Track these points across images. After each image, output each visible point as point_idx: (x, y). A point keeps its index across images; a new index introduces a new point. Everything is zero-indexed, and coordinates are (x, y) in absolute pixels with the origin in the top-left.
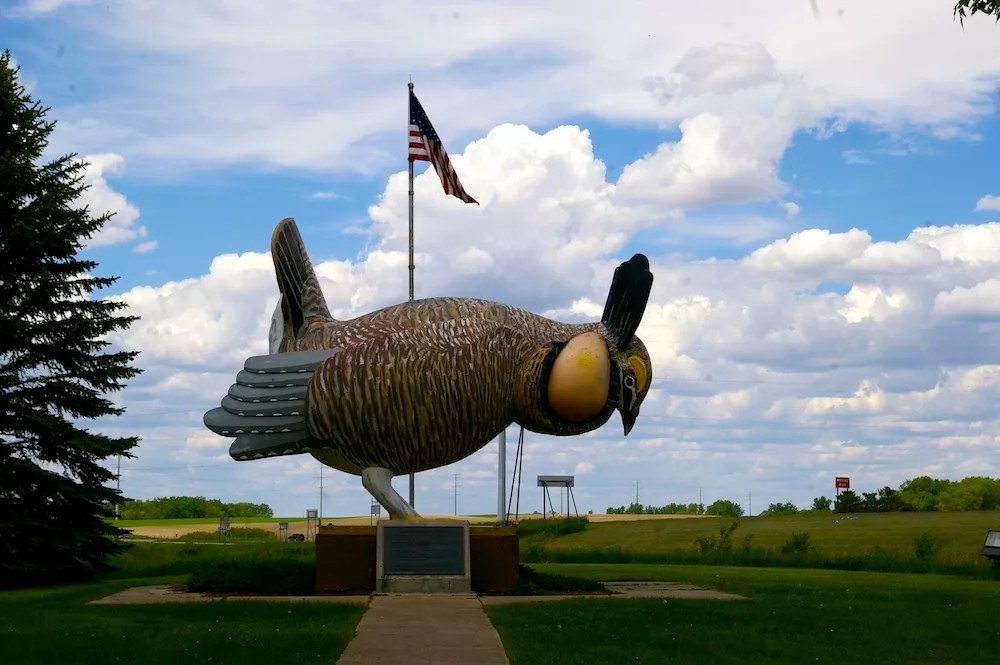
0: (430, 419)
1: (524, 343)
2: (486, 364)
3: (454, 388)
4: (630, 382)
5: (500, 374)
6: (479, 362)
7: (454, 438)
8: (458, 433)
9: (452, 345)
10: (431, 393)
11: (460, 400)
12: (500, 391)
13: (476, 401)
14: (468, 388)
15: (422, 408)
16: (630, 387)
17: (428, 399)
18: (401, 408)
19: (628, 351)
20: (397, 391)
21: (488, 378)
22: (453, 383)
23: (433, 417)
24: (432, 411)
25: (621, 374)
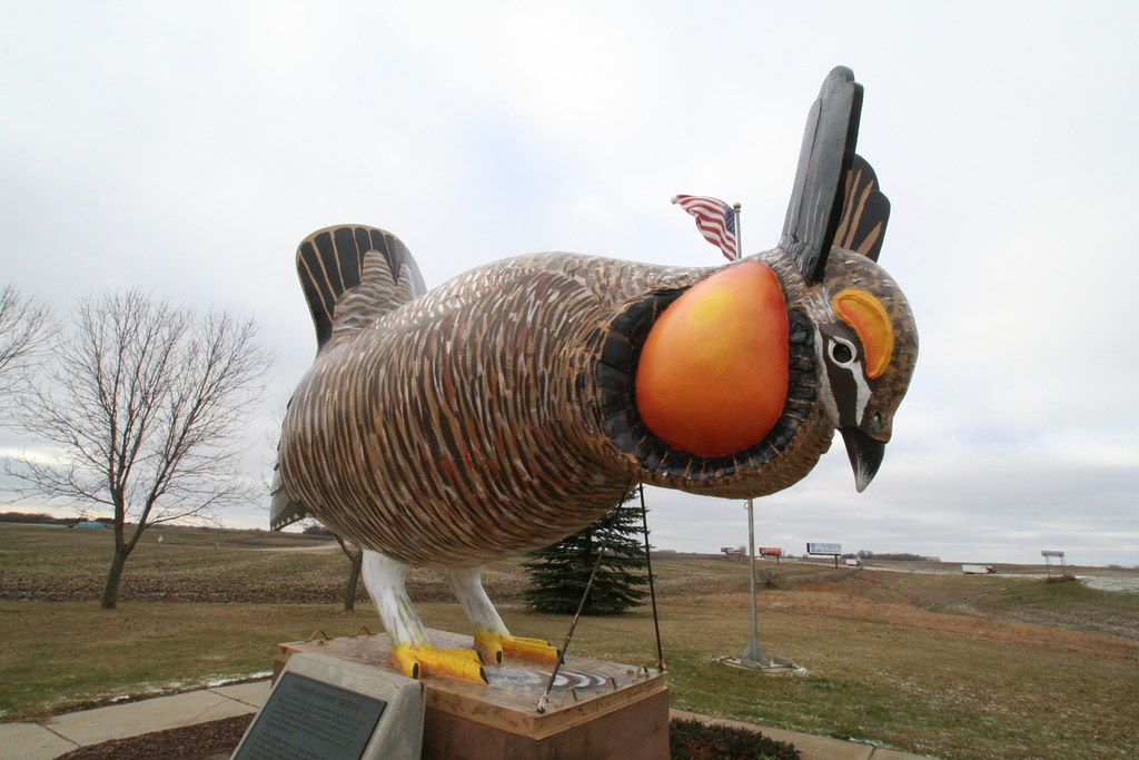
0: (385, 457)
1: (580, 297)
2: (479, 339)
3: (415, 392)
4: (842, 352)
5: (509, 357)
6: (465, 336)
7: (440, 497)
8: (442, 488)
9: (432, 315)
10: (381, 407)
11: (427, 417)
12: (509, 393)
13: (459, 416)
14: (440, 390)
15: (373, 436)
16: (845, 365)
17: (378, 420)
18: (347, 440)
19: (833, 282)
20: (343, 409)
21: (480, 368)
22: (414, 382)
23: (389, 454)
24: (385, 440)
25: (818, 337)
